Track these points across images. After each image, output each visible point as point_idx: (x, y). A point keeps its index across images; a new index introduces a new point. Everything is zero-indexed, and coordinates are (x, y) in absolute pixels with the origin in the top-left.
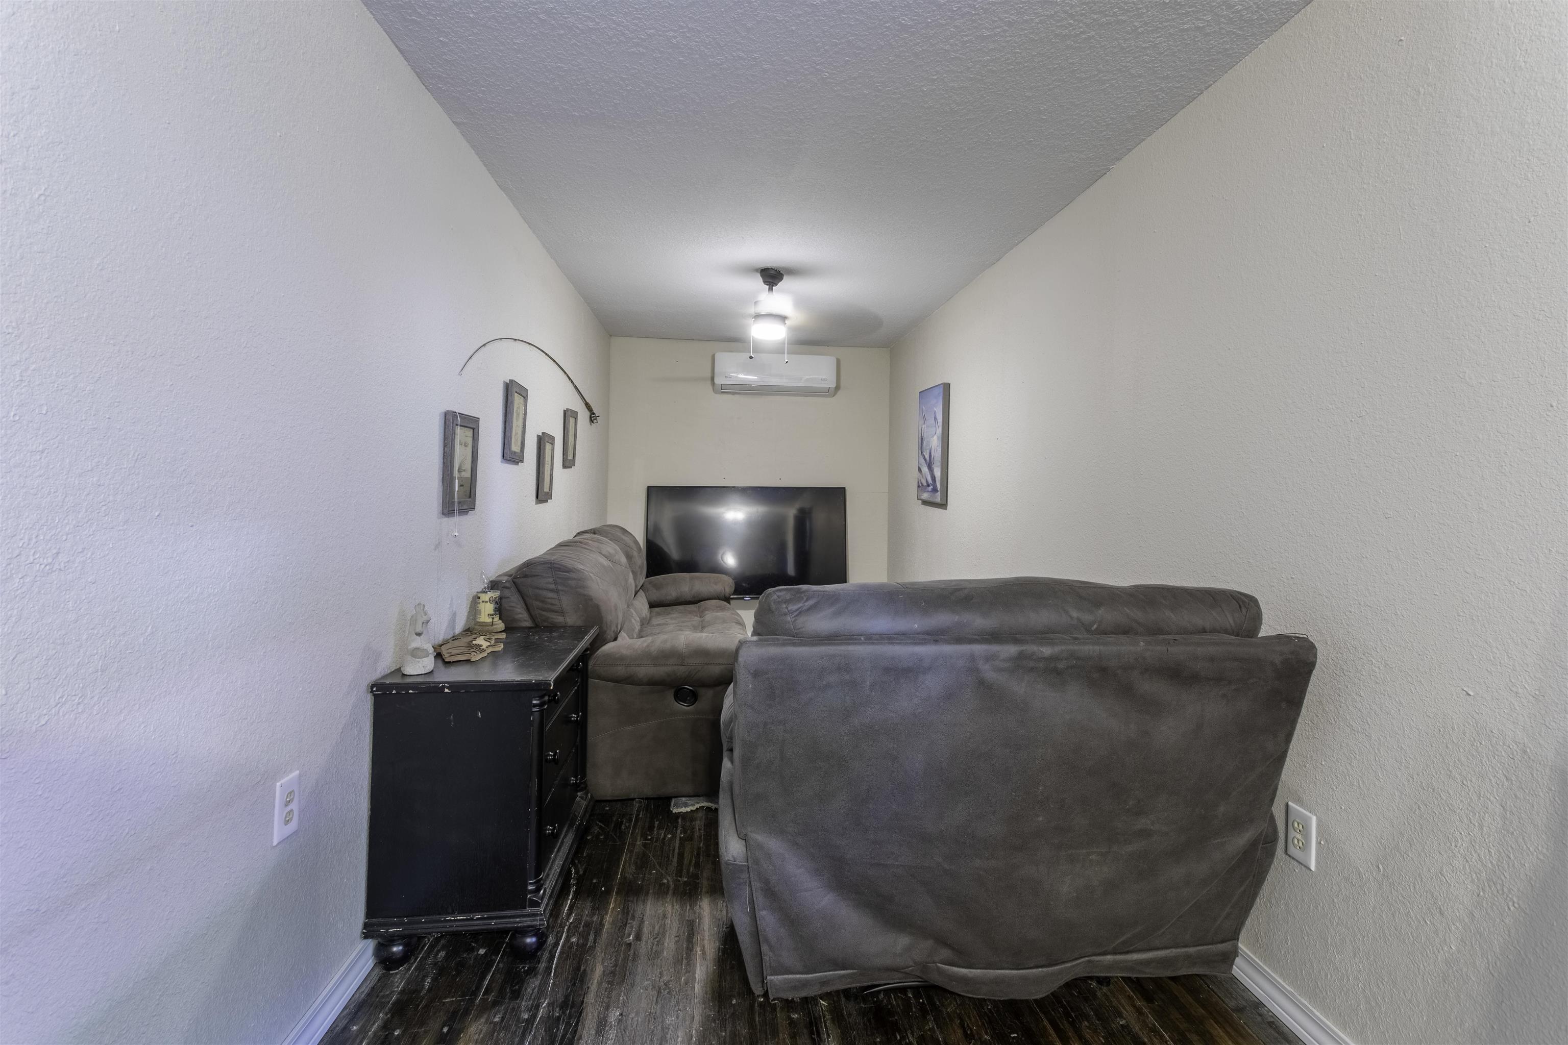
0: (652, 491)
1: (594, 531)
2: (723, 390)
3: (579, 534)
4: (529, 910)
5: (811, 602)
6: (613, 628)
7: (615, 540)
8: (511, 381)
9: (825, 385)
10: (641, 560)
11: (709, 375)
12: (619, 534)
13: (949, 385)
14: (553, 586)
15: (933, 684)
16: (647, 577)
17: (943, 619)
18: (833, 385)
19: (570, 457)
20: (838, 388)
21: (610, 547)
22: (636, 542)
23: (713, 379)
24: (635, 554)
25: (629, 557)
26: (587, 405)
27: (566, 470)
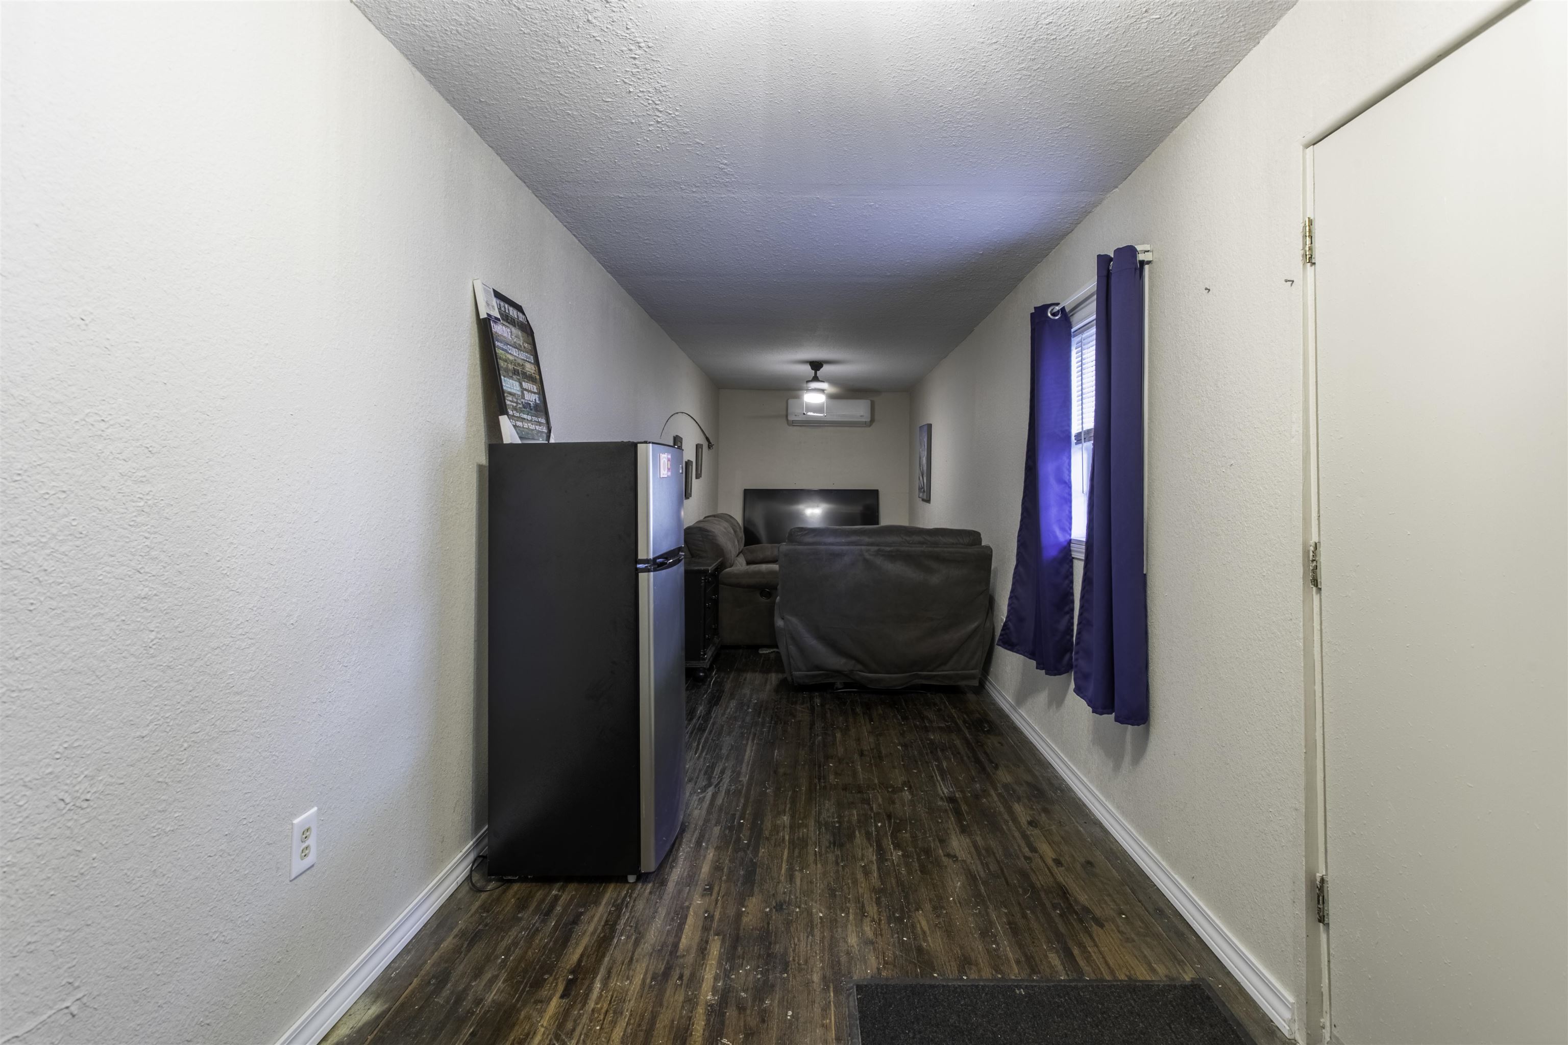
0: (747, 493)
1: (714, 516)
2: (793, 424)
3: (705, 517)
4: (702, 662)
5: (806, 532)
6: (730, 561)
7: (727, 521)
8: (677, 436)
9: (863, 420)
10: (741, 534)
11: (784, 413)
12: (729, 518)
13: (931, 425)
14: (701, 539)
15: (847, 559)
16: (745, 546)
17: (854, 538)
18: (868, 420)
19: (699, 472)
20: (872, 420)
21: (726, 524)
22: (738, 523)
23: (787, 416)
24: (738, 530)
25: (735, 532)
26: (707, 439)
27: (697, 480)
